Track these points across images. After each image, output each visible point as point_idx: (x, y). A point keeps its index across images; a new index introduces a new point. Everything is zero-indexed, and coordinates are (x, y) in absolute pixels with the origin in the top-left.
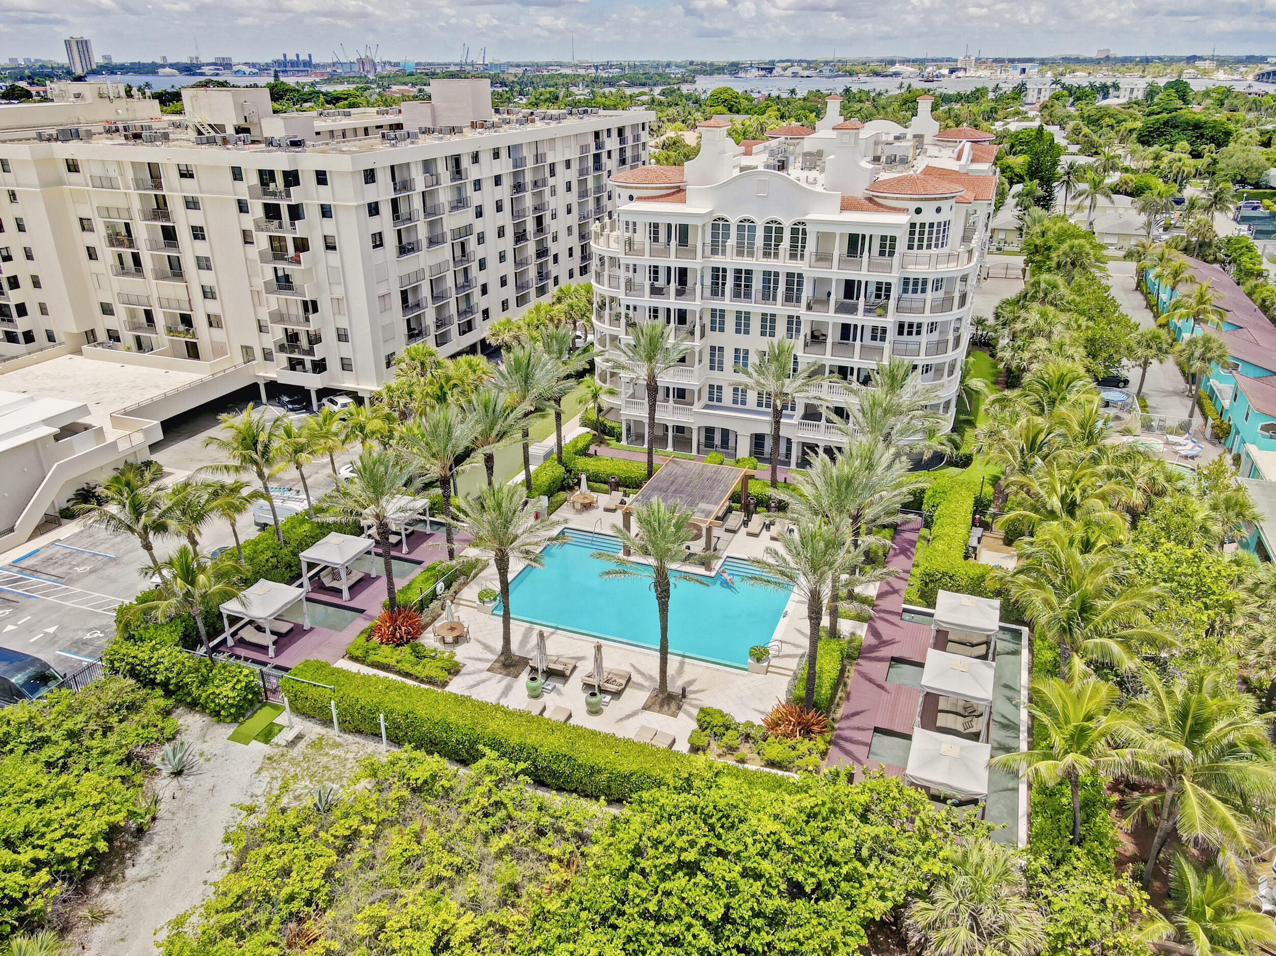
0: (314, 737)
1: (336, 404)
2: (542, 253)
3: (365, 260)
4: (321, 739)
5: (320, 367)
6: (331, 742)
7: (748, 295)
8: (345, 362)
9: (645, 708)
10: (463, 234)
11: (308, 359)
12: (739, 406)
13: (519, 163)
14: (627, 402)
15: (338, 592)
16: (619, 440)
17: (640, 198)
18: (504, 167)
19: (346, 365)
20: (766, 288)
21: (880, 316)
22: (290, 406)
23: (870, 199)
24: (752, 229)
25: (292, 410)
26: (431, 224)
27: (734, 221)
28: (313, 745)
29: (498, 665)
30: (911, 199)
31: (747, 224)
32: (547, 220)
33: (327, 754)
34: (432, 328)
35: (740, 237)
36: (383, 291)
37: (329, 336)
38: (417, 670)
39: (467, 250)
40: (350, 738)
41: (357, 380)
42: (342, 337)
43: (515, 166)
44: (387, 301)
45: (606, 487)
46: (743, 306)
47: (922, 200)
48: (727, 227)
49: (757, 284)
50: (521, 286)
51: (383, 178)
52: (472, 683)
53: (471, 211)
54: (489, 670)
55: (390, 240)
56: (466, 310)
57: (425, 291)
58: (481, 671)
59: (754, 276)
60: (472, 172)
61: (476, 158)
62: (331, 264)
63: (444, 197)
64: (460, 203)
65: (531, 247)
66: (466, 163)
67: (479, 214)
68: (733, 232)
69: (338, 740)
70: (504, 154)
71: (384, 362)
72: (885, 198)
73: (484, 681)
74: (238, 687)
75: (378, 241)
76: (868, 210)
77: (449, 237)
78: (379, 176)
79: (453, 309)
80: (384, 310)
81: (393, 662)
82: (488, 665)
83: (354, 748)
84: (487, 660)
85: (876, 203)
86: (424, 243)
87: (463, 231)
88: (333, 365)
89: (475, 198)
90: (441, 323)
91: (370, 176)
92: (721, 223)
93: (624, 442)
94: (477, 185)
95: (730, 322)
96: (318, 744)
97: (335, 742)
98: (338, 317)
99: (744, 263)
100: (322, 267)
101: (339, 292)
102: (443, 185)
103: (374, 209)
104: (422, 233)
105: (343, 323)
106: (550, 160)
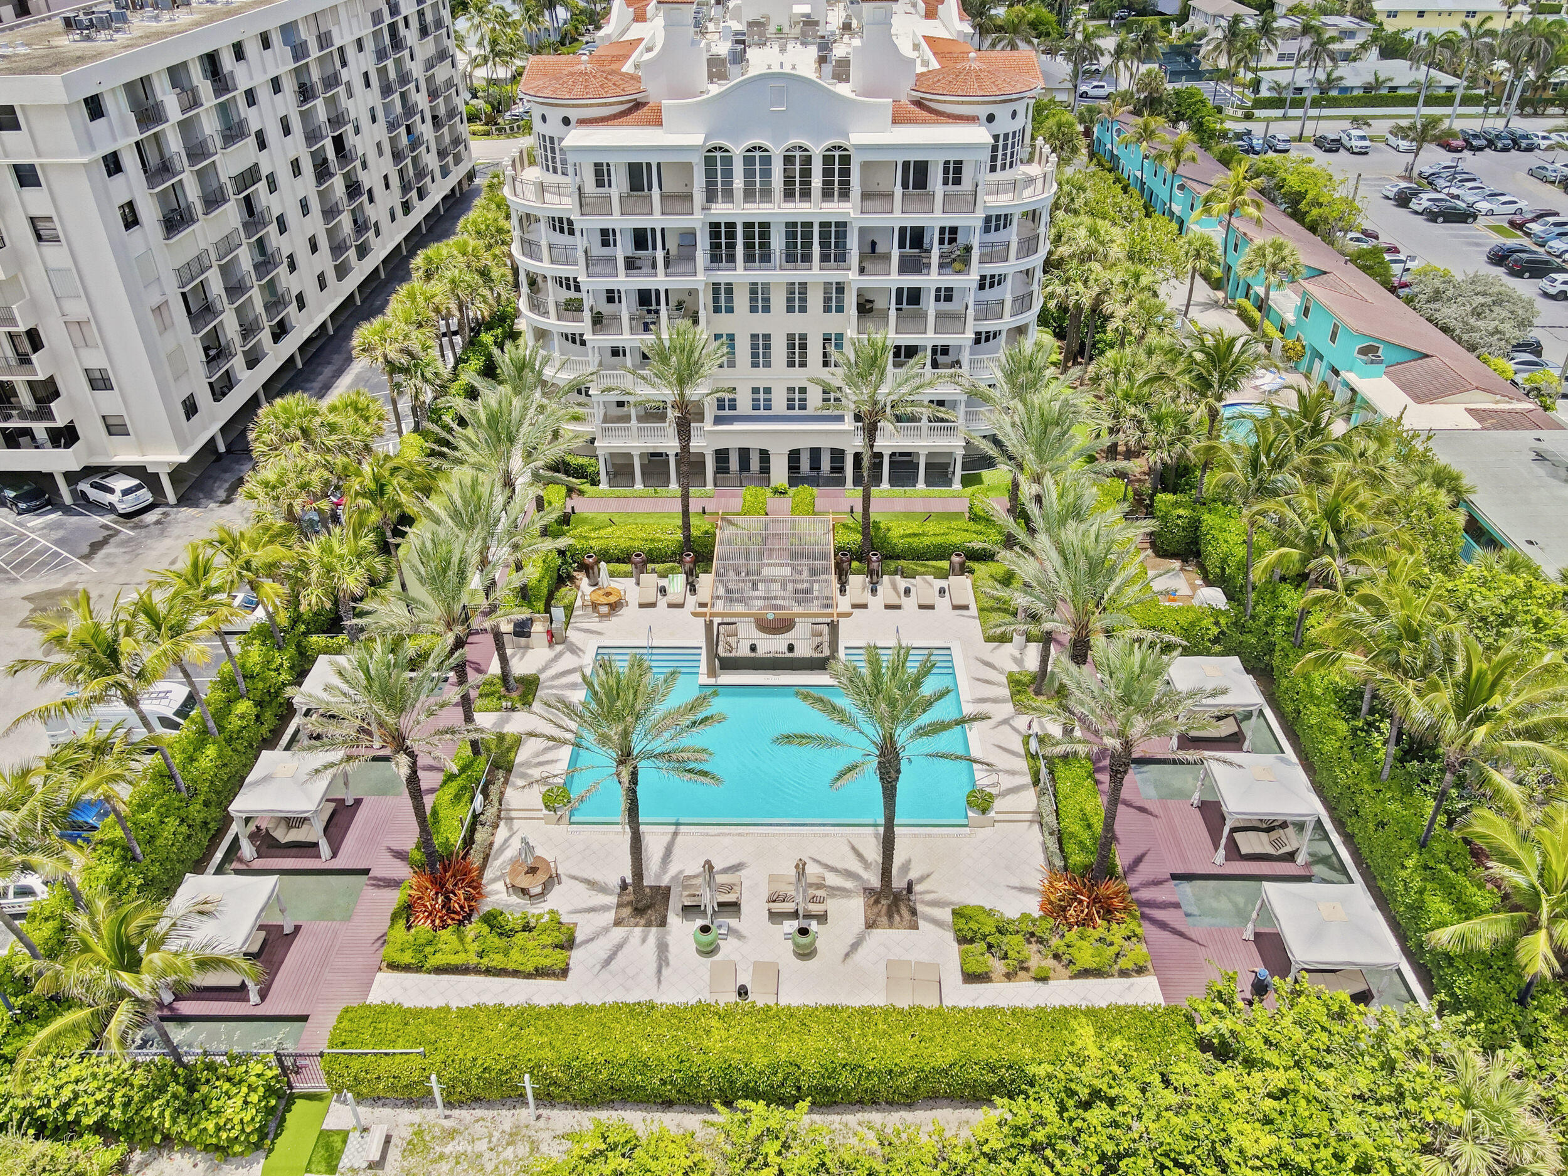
0: (407, 1133)
1: (111, 491)
2: (353, 189)
3: (120, 252)
4: (419, 1133)
5: (66, 436)
6: (437, 1131)
7: (766, 258)
8: (111, 421)
9: (870, 925)
10: (249, 181)
11: (39, 428)
12: (762, 412)
13: (299, 51)
14: (605, 429)
15: (309, 848)
16: (595, 482)
17: (582, 122)
18: (279, 60)
19: (115, 428)
20: (791, 245)
21: (958, 272)
22: (23, 506)
23: (918, 103)
24: (767, 161)
25: (27, 511)
26: (200, 174)
27: (738, 151)
28: (410, 1148)
29: (626, 911)
30: (983, 103)
31: (757, 154)
32: (351, 140)
33: (442, 1157)
34: (237, 340)
35: (749, 173)
36: (156, 299)
37: (72, 385)
38: (515, 960)
39: (257, 210)
40: (464, 1114)
41: (141, 448)
42: (99, 382)
43: (296, 58)
44: (165, 313)
45: (627, 567)
46: (760, 275)
47: (995, 102)
48: (728, 161)
49: (777, 242)
50: (338, 249)
51: (117, 107)
52: (604, 955)
53: (251, 141)
54: (618, 923)
55: (150, 212)
56: (275, 301)
57: (216, 286)
58: (606, 930)
59: (773, 230)
60: (243, 76)
61: (239, 52)
62: (52, 263)
63: (210, 126)
64: (233, 132)
65: (338, 184)
66: (227, 62)
67: (262, 145)
68: (738, 168)
69: (447, 1123)
70: (276, 39)
71: (181, 411)
72: (945, 102)
73: (619, 947)
74: (254, 1098)
75: (131, 218)
76: (924, 122)
77: (230, 189)
78: (109, 104)
79: (259, 307)
80: (164, 329)
81: (473, 960)
82: (611, 916)
83: (479, 1129)
84: (605, 908)
85: (931, 110)
86: (199, 208)
87: (248, 177)
88: (90, 430)
89: (253, 119)
90: (248, 330)
91: (94, 107)
92: (718, 154)
93: (603, 486)
94: (251, 97)
95: (741, 300)
96: (417, 1144)
97: (443, 1130)
98: (85, 353)
99: (757, 211)
100: (35, 272)
101: (77, 309)
102: (207, 105)
103: (113, 165)
104: (192, 193)
105: (96, 360)
106: (338, 43)
